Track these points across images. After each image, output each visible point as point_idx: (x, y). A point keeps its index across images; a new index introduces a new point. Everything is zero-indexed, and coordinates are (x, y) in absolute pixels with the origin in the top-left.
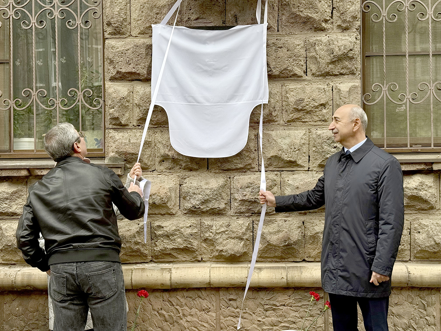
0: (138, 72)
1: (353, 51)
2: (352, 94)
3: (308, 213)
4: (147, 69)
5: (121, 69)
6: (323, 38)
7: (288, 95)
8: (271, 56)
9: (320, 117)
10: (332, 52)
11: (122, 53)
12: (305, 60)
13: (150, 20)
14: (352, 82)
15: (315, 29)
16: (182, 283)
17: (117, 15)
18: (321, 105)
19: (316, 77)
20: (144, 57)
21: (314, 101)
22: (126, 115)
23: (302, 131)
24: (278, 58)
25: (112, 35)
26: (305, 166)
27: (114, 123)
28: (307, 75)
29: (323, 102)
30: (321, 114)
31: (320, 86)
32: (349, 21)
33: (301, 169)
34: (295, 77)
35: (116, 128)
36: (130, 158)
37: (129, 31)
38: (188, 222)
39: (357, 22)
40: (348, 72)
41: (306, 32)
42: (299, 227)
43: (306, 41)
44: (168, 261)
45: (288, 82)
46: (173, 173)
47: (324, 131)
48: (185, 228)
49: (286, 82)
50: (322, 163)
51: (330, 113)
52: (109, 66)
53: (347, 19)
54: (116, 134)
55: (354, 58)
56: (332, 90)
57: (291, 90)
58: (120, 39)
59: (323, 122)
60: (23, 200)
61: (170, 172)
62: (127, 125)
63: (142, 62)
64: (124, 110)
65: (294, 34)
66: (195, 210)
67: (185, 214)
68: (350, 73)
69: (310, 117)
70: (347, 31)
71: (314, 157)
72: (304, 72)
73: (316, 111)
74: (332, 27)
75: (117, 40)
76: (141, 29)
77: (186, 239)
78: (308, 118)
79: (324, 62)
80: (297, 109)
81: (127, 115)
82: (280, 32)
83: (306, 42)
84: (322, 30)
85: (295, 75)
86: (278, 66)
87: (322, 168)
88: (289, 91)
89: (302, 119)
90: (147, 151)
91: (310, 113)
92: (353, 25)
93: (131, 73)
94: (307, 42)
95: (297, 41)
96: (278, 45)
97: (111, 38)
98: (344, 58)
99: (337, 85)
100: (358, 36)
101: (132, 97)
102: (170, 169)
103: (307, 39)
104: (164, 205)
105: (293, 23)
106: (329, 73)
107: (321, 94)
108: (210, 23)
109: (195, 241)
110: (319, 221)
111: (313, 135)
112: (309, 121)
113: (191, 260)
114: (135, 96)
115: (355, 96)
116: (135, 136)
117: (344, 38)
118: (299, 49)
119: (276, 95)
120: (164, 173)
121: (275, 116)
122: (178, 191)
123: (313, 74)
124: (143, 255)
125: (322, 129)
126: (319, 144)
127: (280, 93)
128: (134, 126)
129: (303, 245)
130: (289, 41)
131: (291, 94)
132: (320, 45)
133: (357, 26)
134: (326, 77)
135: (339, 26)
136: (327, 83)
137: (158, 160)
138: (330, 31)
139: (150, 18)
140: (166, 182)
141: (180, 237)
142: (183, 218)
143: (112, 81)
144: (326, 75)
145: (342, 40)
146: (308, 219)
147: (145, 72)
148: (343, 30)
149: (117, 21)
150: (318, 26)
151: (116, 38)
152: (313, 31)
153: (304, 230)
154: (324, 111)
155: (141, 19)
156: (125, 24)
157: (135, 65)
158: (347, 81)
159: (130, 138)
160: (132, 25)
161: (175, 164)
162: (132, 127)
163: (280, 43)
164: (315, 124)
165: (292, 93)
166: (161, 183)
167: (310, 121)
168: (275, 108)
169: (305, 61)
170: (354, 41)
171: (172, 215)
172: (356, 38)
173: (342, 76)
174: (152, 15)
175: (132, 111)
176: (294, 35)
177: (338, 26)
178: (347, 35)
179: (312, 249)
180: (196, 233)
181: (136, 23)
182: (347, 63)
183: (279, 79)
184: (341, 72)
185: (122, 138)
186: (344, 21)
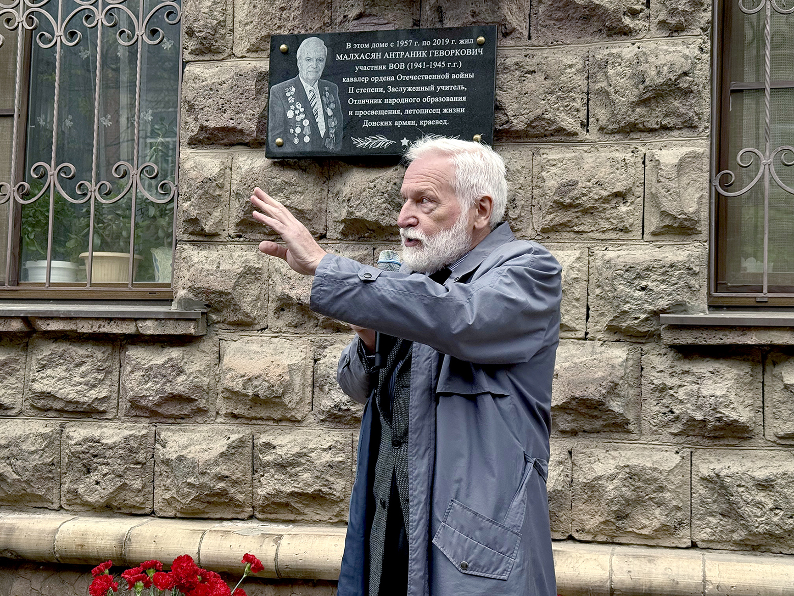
0: (239, 127)
1: (690, 77)
2: (687, 171)
3: (582, 433)
4: (256, 121)
5: (207, 121)
6: (626, 50)
7: (544, 174)
8: (509, 91)
9: (614, 221)
10: (641, 80)
11: (211, 89)
12: (584, 97)
13: (270, 23)
14: (688, 145)
15: (609, 30)
16: (299, 567)
17: (206, 14)
18: (617, 195)
19: (607, 136)
20: (253, 97)
21: (600, 187)
22: (215, 214)
23: (574, 251)
24: (525, 94)
25: (198, 55)
26: (577, 328)
27: (190, 230)
28: (588, 131)
29: (619, 187)
30: (615, 214)
31: (617, 155)
32: (684, 11)
33: (569, 335)
34: (562, 136)
35: (195, 241)
36: (216, 302)
37: (230, 45)
38: (327, 439)
39: (703, 14)
40: (680, 123)
41: (589, 39)
42: (561, 463)
43: (588, 57)
44: (284, 518)
45: (546, 147)
46: (301, 335)
47: (620, 253)
48: (319, 450)
49: (542, 146)
50: (614, 323)
51: (636, 214)
52: (188, 116)
53: (679, 6)
54: (196, 252)
55: (692, 92)
56: (644, 163)
57: (551, 162)
58: (211, 63)
59: (620, 234)
60: (17, 378)
61: (296, 334)
62: (216, 235)
63: (249, 107)
64: (210, 204)
65: (563, 44)
66: (340, 413)
67: (322, 421)
68: (685, 125)
69: (591, 221)
70: (682, 34)
71: (599, 309)
72: (581, 125)
73: (604, 209)
74: (647, 25)
75: (207, 65)
76: (252, 41)
77: (319, 475)
78: (586, 223)
79: (623, 102)
80: (562, 203)
81: (217, 214)
82: (534, 41)
83: (588, 60)
84: (625, 34)
85: (560, 131)
86: (524, 112)
87: (615, 333)
88: (547, 165)
89: (573, 227)
90: (252, 287)
91: (592, 213)
92: (695, 21)
93: (226, 130)
94: (591, 59)
95: (569, 57)
96: (527, 67)
97: (194, 61)
98: (670, 91)
99: (654, 151)
100: (706, 45)
101: (228, 179)
102: (296, 327)
103: (591, 54)
104: (277, 400)
105: (562, 19)
106: (637, 126)
107: (618, 172)
108: (385, 24)
109: (338, 481)
110: (604, 451)
111: (597, 261)
112: (590, 230)
113: (331, 521)
114: (234, 176)
115: (694, 176)
116: (231, 257)
117: (672, 49)
118: (570, 75)
119: (518, 175)
120: (283, 335)
121: (514, 219)
122: (309, 372)
123: (601, 129)
124: (235, 504)
125: (619, 248)
126: (607, 281)
127: (528, 170)
128: (230, 236)
129: (569, 503)
130: (549, 59)
131: (552, 171)
132: (617, 64)
133: (703, 22)
134: (631, 134)
135: (663, 24)
136: (632, 147)
137: (273, 306)
138: (643, 36)
139: (268, 17)
140: (286, 354)
141: (309, 470)
142: (318, 430)
143: (193, 146)
144: (630, 130)
145: (667, 52)
146: (579, 446)
147: (254, 128)
148: (672, 33)
149: (205, 26)
150: (613, 25)
151: (205, 61)
152: (604, 36)
153: (572, 470)
154: (623, 209)
155: (252, 22)
156: (223, 32)
157: (233, 113)
158: (677, 142)
159: (221, 261)
160: (235, 33)
161: (306, 316)
162: (227, 239)
163: (530, 64)
164: (603, 236)
165: (554, 170)
166: (275, 355)
167: (592, 231)
168: (515, 202)
169: (585, 101)
170: (695, 55)
171: (295, 421)
172: (702, 49)
173: (667, 132)
174: (274, 12)
175: (227, 206)
176: (562, 47)
177: (660, 22)
178: (680, 42)
179: (589, 514)
180: (341, 464)
181: (243, 30)
182: (676, 103)
183: (526, 140)
184: (663, 123)
185: (204, 261)
186: (673, 12)
